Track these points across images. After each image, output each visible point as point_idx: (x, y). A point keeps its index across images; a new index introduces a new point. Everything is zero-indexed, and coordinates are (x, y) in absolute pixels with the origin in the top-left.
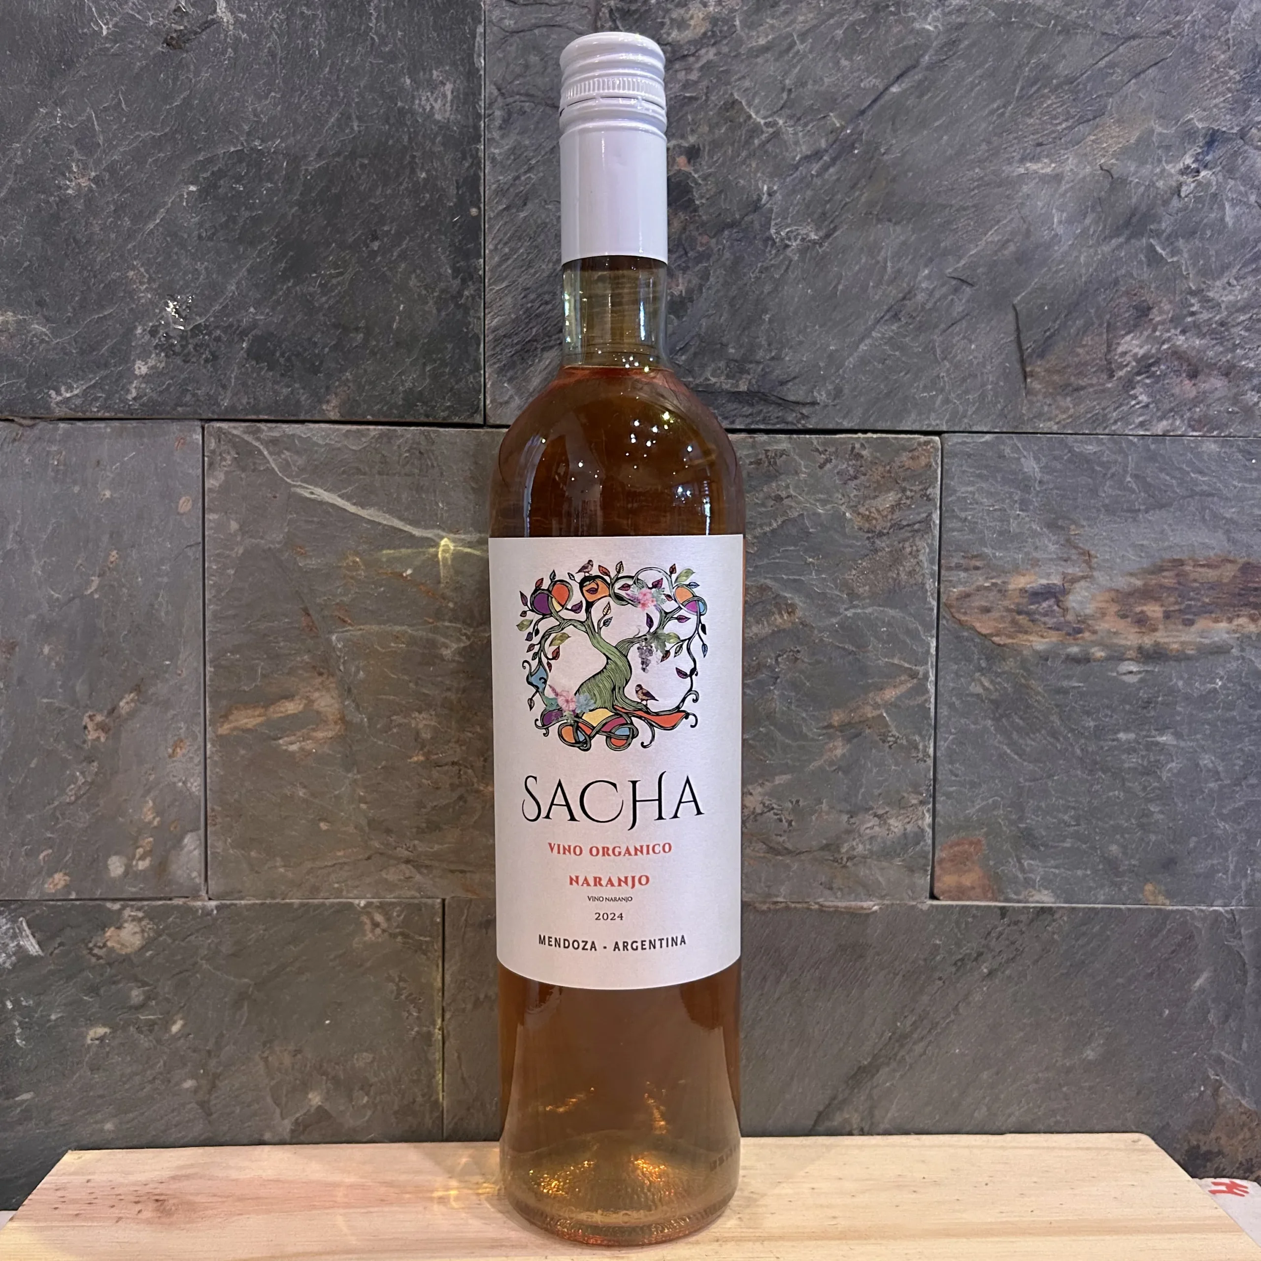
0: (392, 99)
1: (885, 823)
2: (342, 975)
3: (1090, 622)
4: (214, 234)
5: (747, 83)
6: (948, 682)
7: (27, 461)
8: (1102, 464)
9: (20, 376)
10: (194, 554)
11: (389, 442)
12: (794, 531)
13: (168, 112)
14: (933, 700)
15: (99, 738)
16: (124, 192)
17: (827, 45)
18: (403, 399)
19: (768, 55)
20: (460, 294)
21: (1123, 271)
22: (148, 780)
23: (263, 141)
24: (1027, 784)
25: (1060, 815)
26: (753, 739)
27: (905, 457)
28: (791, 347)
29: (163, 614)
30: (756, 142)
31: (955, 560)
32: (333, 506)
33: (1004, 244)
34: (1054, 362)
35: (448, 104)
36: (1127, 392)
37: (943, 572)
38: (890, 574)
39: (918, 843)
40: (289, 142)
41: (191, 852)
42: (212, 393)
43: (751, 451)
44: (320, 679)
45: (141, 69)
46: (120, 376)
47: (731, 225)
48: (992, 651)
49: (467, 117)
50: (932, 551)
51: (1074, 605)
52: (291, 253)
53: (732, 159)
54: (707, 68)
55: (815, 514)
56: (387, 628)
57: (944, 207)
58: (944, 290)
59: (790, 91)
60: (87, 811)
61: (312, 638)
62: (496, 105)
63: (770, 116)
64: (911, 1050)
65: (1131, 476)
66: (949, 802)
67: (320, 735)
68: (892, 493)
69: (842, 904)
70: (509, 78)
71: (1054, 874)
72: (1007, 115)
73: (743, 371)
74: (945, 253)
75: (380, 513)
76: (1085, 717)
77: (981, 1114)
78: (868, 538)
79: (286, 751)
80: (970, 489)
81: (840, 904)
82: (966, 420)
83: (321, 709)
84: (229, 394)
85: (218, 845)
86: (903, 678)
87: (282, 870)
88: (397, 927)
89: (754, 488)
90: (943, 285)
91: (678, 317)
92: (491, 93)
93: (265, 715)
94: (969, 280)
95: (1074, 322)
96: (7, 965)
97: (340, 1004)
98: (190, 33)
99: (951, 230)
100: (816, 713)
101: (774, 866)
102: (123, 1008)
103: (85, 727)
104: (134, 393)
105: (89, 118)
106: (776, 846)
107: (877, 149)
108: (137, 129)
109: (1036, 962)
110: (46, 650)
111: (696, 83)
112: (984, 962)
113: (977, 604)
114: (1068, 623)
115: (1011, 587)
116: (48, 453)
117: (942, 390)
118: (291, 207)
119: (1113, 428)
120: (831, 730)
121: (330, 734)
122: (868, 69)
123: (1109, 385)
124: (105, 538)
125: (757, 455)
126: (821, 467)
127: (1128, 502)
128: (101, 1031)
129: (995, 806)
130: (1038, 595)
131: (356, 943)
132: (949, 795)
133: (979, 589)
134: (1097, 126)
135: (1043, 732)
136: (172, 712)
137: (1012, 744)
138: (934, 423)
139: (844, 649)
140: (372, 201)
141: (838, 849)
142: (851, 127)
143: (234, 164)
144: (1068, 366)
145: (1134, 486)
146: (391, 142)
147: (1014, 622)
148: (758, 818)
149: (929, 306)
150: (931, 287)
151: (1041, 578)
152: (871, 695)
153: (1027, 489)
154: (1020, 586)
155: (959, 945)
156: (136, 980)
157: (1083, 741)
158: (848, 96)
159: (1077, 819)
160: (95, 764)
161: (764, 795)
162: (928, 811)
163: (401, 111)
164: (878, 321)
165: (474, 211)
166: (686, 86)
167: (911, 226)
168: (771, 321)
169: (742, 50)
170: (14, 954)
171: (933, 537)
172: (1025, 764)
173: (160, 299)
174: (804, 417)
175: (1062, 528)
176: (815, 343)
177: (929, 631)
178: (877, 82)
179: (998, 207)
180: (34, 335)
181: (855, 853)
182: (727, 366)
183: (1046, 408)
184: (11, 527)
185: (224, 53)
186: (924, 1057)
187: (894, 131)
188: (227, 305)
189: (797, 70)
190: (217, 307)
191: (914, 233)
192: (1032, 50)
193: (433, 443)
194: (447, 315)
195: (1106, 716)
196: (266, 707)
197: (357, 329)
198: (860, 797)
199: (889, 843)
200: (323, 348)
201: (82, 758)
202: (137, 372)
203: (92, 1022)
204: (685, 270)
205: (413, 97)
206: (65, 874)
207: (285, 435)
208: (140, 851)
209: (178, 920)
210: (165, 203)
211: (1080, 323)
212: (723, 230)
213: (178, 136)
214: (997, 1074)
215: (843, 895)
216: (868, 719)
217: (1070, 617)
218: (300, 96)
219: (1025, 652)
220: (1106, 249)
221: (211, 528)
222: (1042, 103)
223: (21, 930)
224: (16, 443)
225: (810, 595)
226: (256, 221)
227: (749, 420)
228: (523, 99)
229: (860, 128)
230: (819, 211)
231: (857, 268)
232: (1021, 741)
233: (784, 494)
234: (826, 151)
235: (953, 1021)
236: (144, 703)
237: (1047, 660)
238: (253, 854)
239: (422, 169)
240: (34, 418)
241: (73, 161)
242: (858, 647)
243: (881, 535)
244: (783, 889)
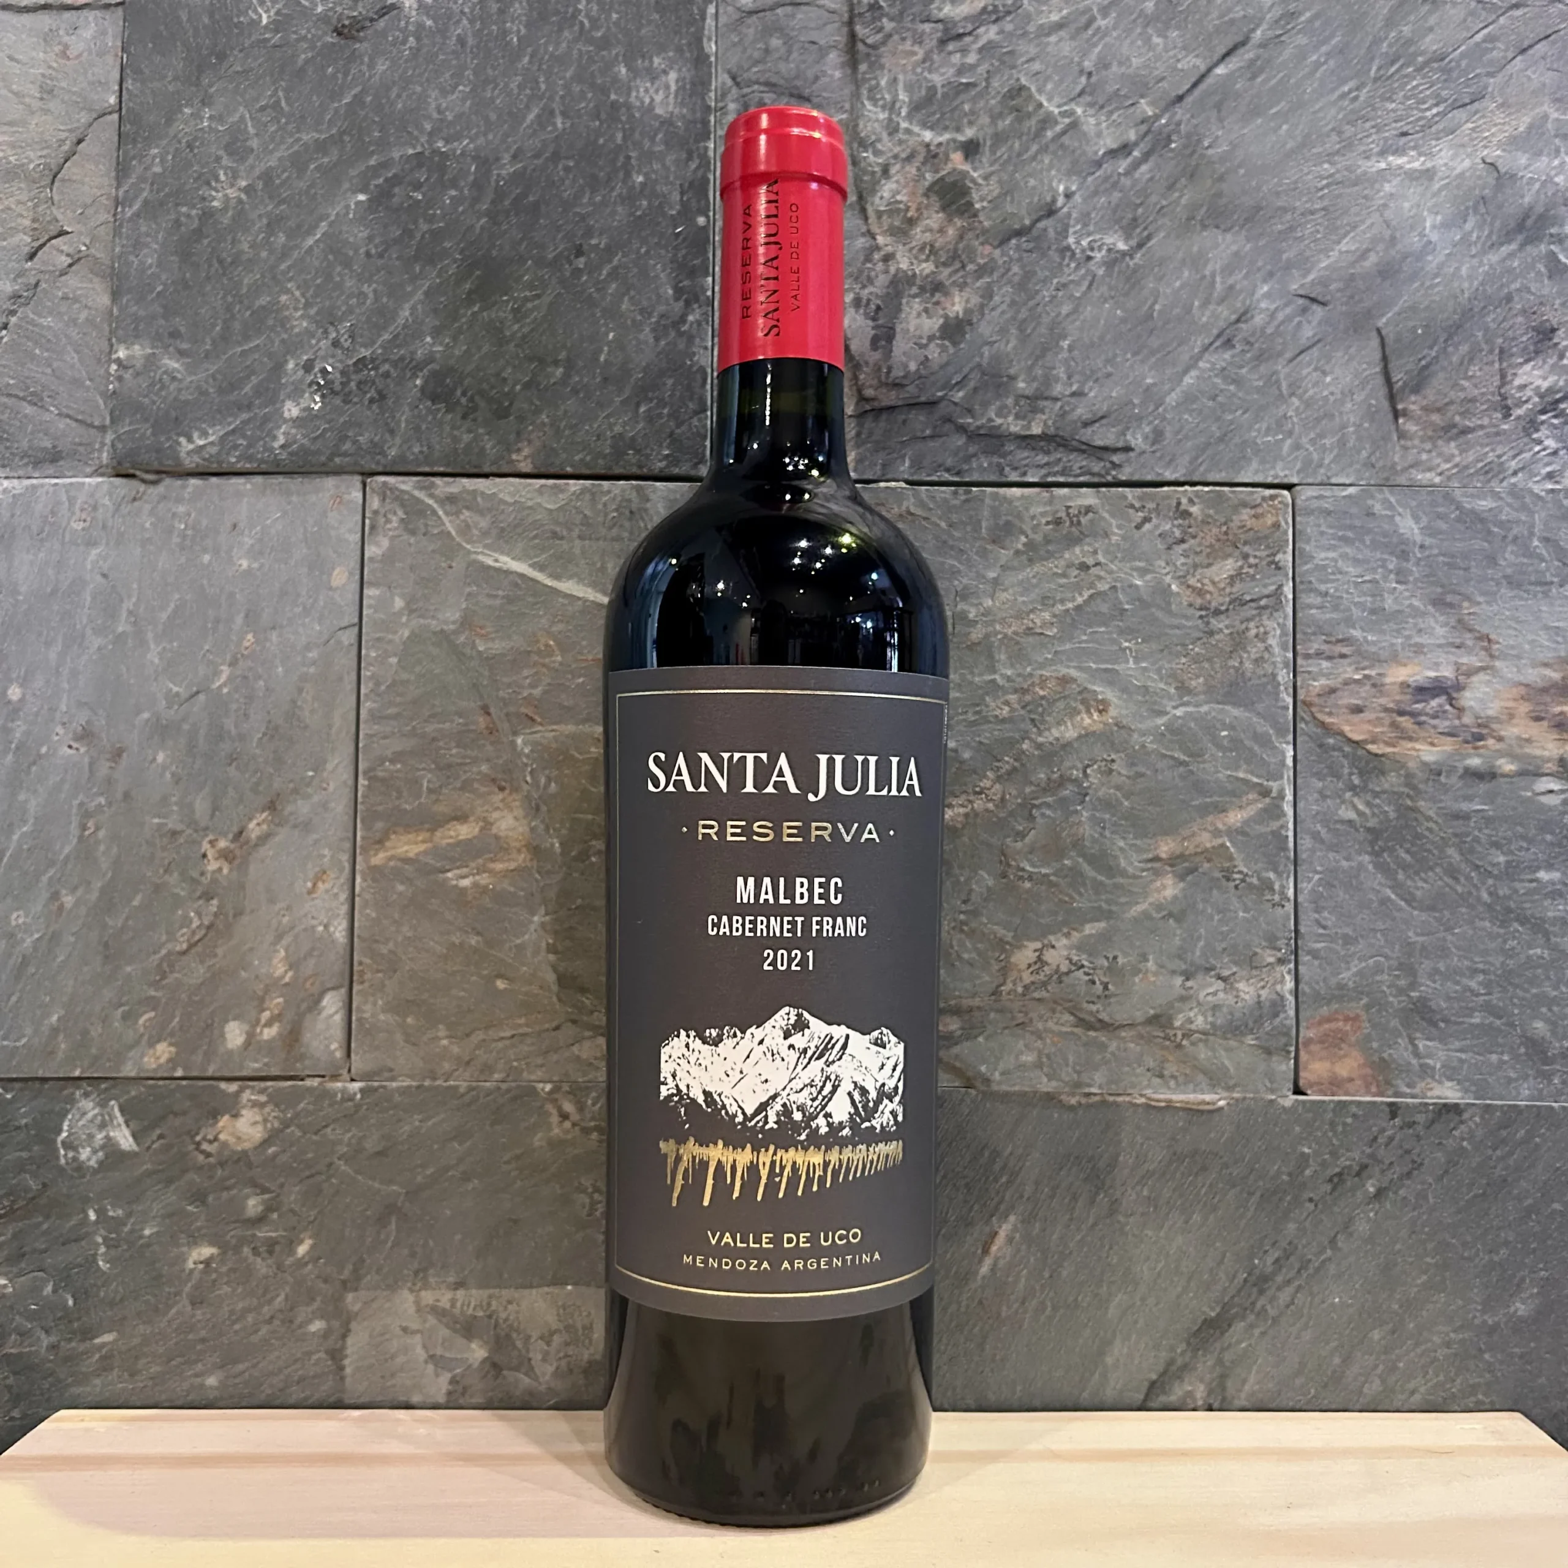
0: (604, 91)
1: (1232, 988)
2: (519, 1183)
3: (1494, 726)
4: (385, 250)
5: (1037, 66)
6: (1310, 805)
7: (148, 525)
8: (1501, 524)
9: (146, 420)
10: (348, 638)
11: (593, 500)
12: (1104, 608)
13: (336, 110)
14: (1291, 826)
15: (220, 869)
16: (279, 203)
17: (1134, 21)
18: (612, 447)
19: (1062, 33)
20: (683, 319)
21: (1517, 285)
22: (280, 923)
23: (447, 141)
24: (1420, 939)
25: (1465, 981)
26: (1054, 874)
27: (1245, 514)
28: (1096, 381)
29: (307, 713)
30: (1049, 134)
31: (1316, 646)
32: (522, 576)
33: (1364, 255)
34: (1432, 398)
35: (672, 96)
36: (1529, 435)
37: (1300, 661)
38: (1231, 663)
39: (1276, 1015)
40: (479, 142)
41: (331, 1016)
42: (377, 439)
43: (1048, 508)
44: (501, 796)
45: (307, 62)
46: (266, 419)
47: (1019, 233)
48: (1367, 763)
49: (693, 111)
50: (1284, 634)
51: (1472, 703)
52: (478, 273)
53: (1019, 155)
54: (987, 49)
55: (1131, 586)
56: (586, 728)
57: (1284, 210)
58: (1288, 310)
59: (1090, 74)
60: (202, 962)
61: (492, 743)
62: (729, 97)
63: (1065, 104)
64: (1273, 1299)
65: (1539, 539)
66: (1316, 963)
67: (499, 866)
68: (1230, 561)
69: (1179, 1097)
70: (746, 67)
71: (1461, 1061)
72: (1362, 99)
73: (1035, 410)
74: (1288, 266)
75: (581, 587)
76: (1493, 851)
77: (1374, 1387)
78: (1201, 617)
79: (456, 886)
80: (1331, 555)
81: (1174, 1097)
82: (1322, 471)
83: (502, 834)
84: (398, 441)
85: (368, 1009)
86: (1251, 797)
87: (445, 1042)
88: (593, 1119)
89: (1050, 555)
90: (1286, 305)
91: (955, 344)
92: (724, 83)
93: (431, 841)
94: (1320, 298)
95: (1456, 347)
96: (93, 1163)
97: (515, 1222)
98: (365, 19)
99: (1296, 238)
100: (1138, 842)
101: (1085, 1045)
102: (235, 1222)
103: (204, 856)
104: (282, 440)
105: (242, 118)
106: (1087, 1017)
107: (1199, 141)
108: (299, 131)
109: (1441, 1178)
110: (161, 757)
111: (973, 67)
112: (1370, 1177)
113: (1345, 701)
114: (1466, 726)
115: (1388, 680)
116: (174, 515)
117: (1290, 433)
118: (478, 220)
119: (1513, 480)
120: (1157, 865)
121: (513, 865)
122: (1184, 48)
123: (1506, 427)
124: (239, 620)
125: (1057, 512)
126: (1138, 527)
127: (1537, 572)
128: (207, 1251)
129: (1378, 969)
130: (1424, 691)
131: (538, 1140)
132: (1315, 954)
133: (1347, 683)
134: (1476, 113)
135: (1438, 870)
136: (315, 836)
137: (1396, 887)
138: (1282, 474)
139: (1172, 758)
140: (578, 210)
141: (1170, 1019)
142: (1167, 116)
143: (412, 170)
144: (1452, 402)
145: (1544, 552)
146: (601, 141)
147: (1394, 725)
148: (1064, 978)
149: (1269, 331)
150: (1273, 307)
151: (1430, 669)
152: (1210, 818)
153: (1404, 555)
154: (1401, 679)
155: (1334, 1154)
156: (255, 1185)
157: (1490, 882)
158: (1163, 79)
159: (1487, 985)
160: (215, 902)
161: (1070, 948)
162: (1289, 972)
163: (615, 106)
164: (1206, 349)
165: (701, 220)
166: (961, 70)
167: (1244, 232)
168: (1071, 349)
169: (1031, 28)
170: (103, 1147)
171: (1285, 617)
172: (1416, 913)
173: (318, 327)
174: (1115, 466)
175: (1451, 605)
176: (1127, 377)
177: (1284, 736)
178: (1198, 62)
179: (1353, 210)
180: (165, 372)
181: (1193, 1027)
182: (1016, 404)
183: (1424, 456)
184: (125, 606)
185: (404, 42)
186: (1292, 1307)
187: (1221, 120)
188: (398, 334)
189: (1097, 50)
190: (386, 336)
191: (1248, 240)
192: (1390, 22)
193: (648, 500)
194: (667, 344)
195: (1521, 849)
196: (432, 830)
197: (556, 363)
198: (1198, 953)
199: (1238, 1015)
200: (514, 385)
201: (198, 894)
202: (286, 415)
203: (194, 1240)
204: (962, 287)
205: (629, 89)
206: (171, 1044)
207: (465, 491)
208: (266, 1015)
209: (311, 1107)
210: (328, 215)
211: (1464, 349)
212: (1009, 239)
213: (347, 138)
214: (1393, 1332)
215: (1178, 1084)
216: (1206, 850)
217: (1467, 719)
218: (494, 89)
219: (1411, 765)
220: (1494, 257)
221: (370, 607)
222: (1406, 84)
223: (112, 1117)
224: (136, 504)
225: (1126, 690)
226: (437, 235)
227: (1043, 471)
228: (762, 88)
229: (1178, 117)
230: (1130, 216)
231: (1178, 284)
232: (1409, 883)
233: (1090, 561)
234: (1136, 144)
235: (1330, 1259)
236: (279, 825)
237: (1439, 774)
238: (409, 1020)
239: (639, 173)
240: (158, 472)
241: (221, 167)
242: (1191, 755)
243: (1217, 612)
244: (1099, 1077)
